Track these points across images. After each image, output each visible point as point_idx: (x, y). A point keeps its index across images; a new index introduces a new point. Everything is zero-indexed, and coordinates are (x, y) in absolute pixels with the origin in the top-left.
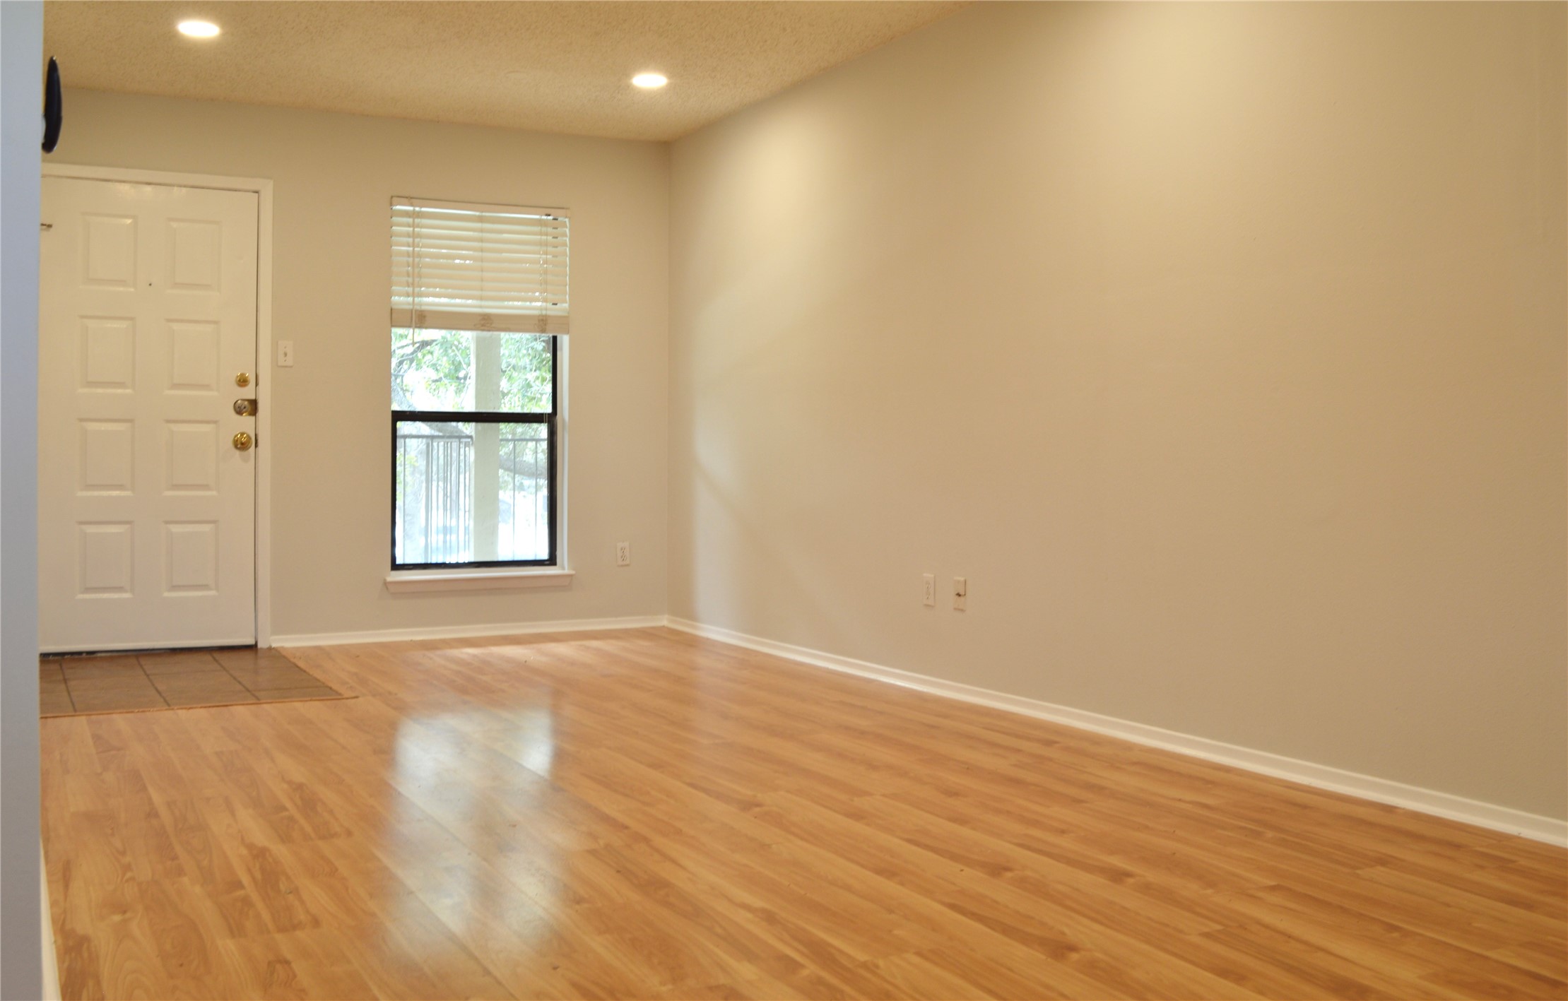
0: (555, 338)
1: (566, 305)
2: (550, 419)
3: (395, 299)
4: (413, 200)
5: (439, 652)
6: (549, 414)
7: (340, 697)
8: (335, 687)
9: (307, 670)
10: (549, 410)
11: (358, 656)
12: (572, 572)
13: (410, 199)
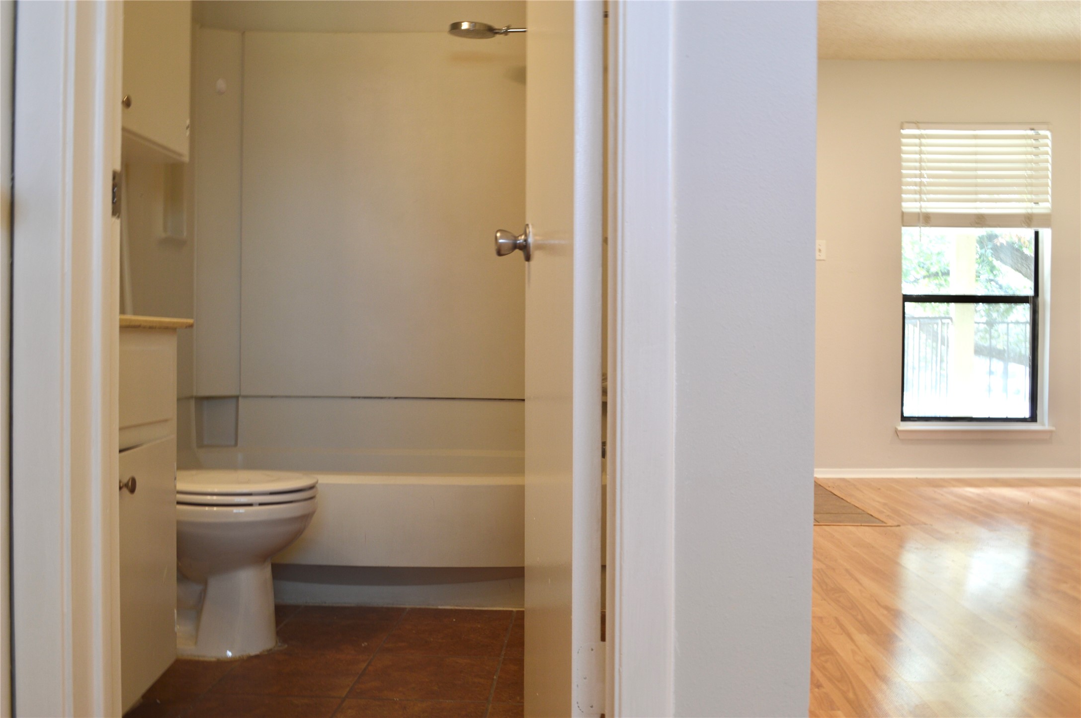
0: (1037, 234)
1: (1048, 205)
2: (1033, 301)
3: (904, 204)
4: (920, 125)
5: (945, 490)
6: (1033, 297)
7: (884, 525)
8: (875, 514)
9: (844, 498)
10: (1031, 293)
11: (879, 489)
12: (1053, 428)
13: (917, 124)
